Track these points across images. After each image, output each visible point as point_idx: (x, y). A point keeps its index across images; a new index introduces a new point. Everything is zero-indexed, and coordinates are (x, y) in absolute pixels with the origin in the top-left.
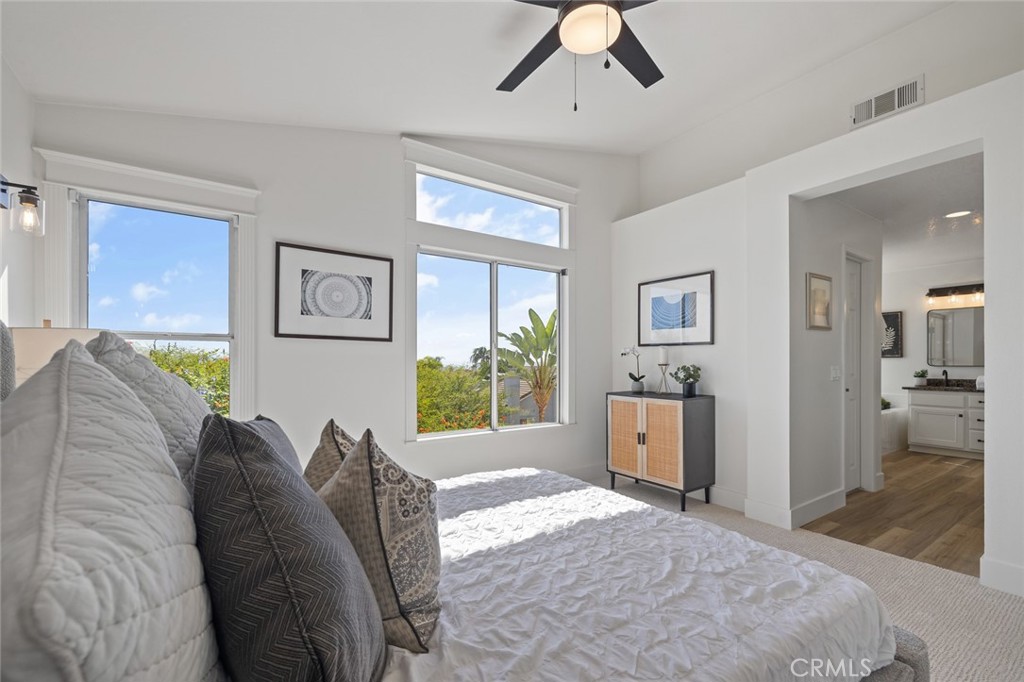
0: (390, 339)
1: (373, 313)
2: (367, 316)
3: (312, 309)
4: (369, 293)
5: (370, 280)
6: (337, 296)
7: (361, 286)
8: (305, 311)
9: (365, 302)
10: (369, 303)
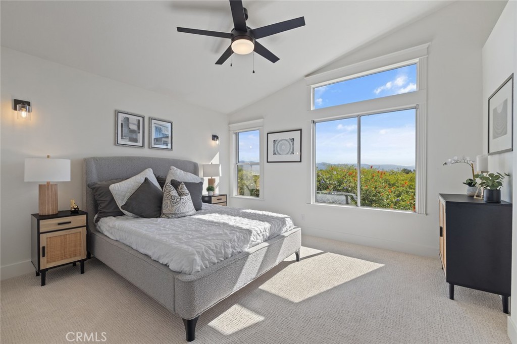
0: (300, 161)
1: (294, 152)
2: (293, 153)
3: (276, 153)
4: (293, 144)
5: (293, 139)
6: (283, 147)
7: (291, 142)
8: (274, 154)
9: (292, 148)
10: (293, 148)
